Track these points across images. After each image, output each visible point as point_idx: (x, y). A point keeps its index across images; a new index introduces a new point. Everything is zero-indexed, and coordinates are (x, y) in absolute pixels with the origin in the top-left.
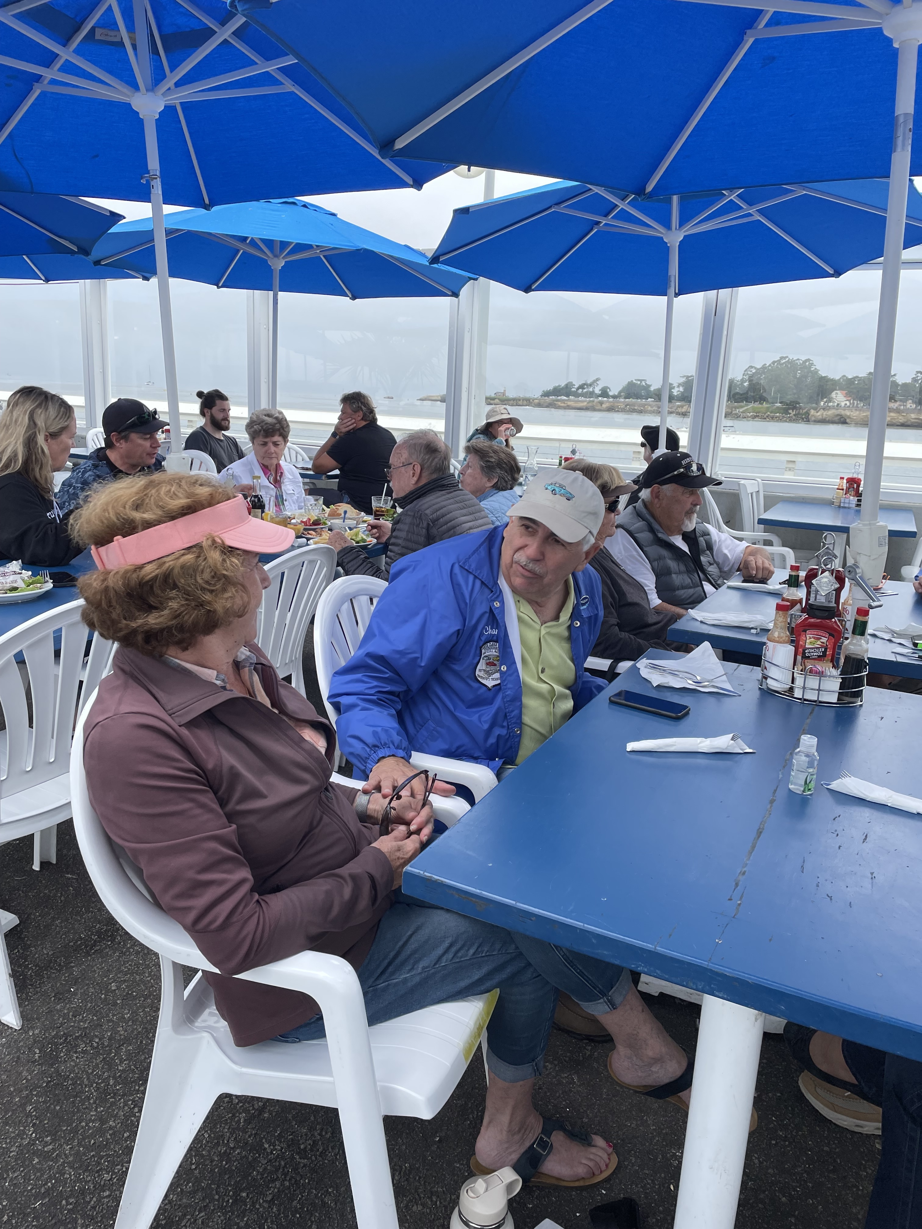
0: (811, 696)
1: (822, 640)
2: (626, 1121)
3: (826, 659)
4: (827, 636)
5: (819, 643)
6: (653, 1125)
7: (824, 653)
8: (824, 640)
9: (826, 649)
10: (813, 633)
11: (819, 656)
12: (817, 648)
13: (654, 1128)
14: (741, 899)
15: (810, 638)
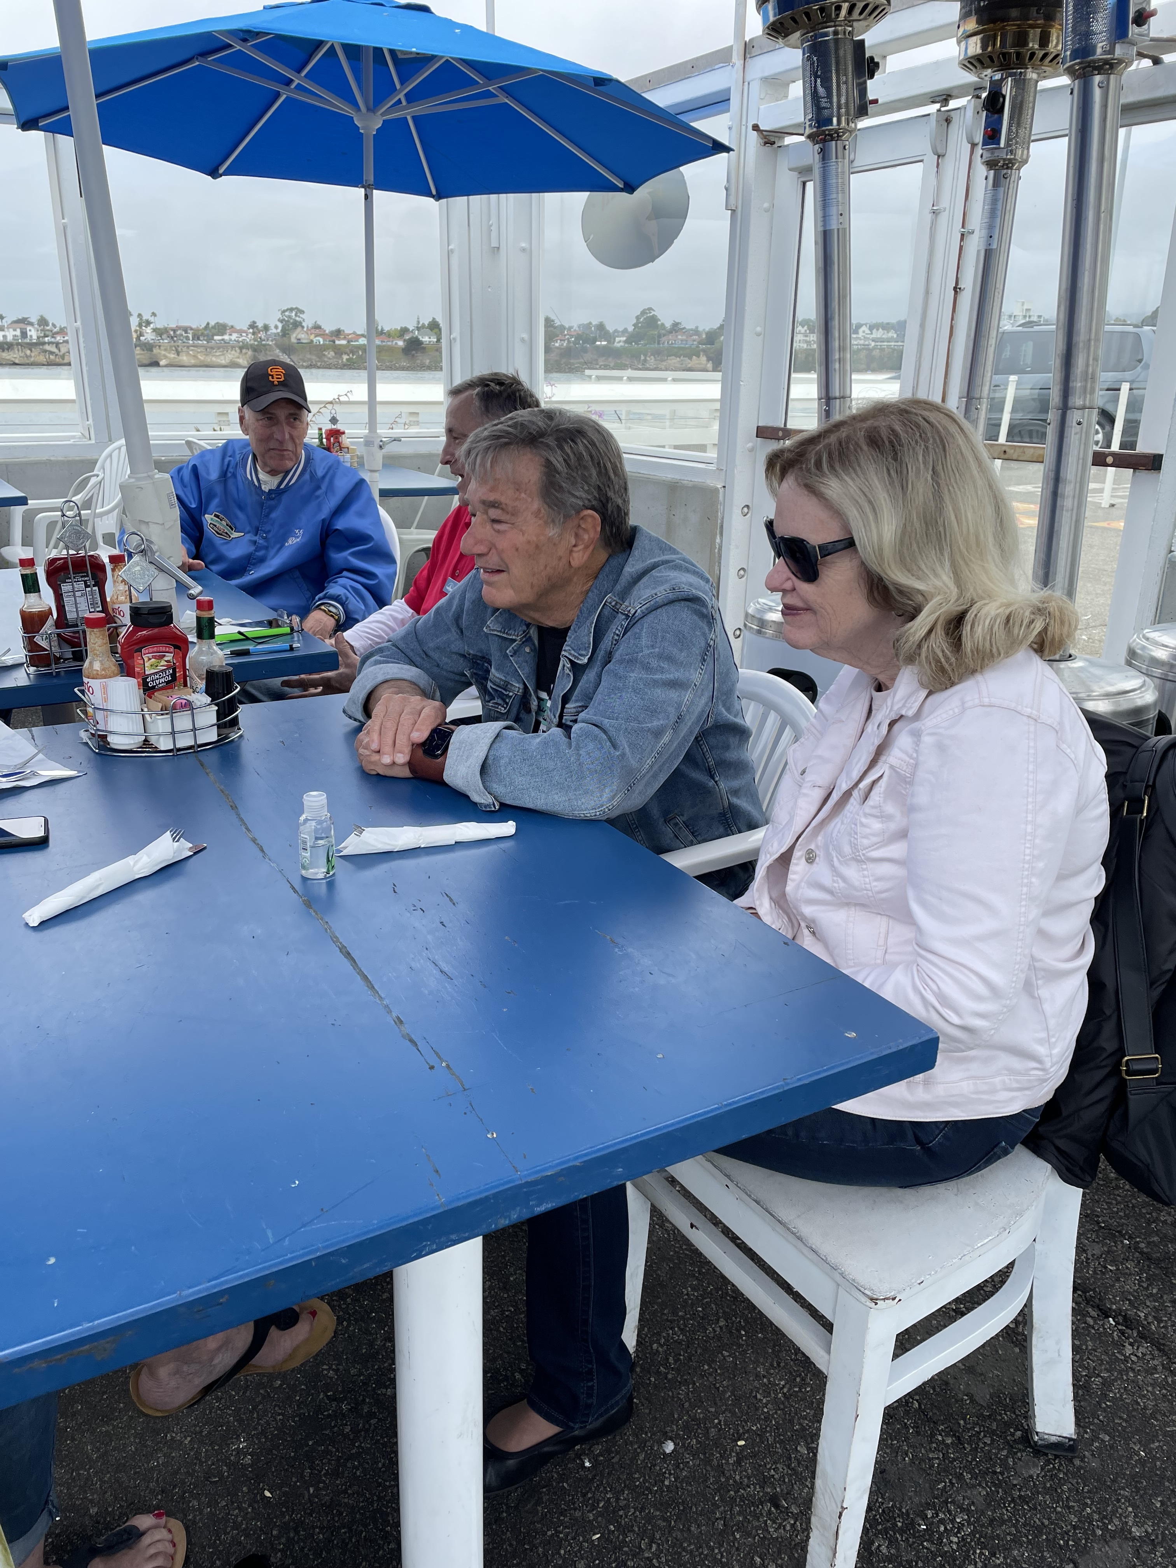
0: (185, 741)
1: (166, 658)
2: (148, 1463)
3: (177, 683)
4: (172, 650)
5: (163, 663)
6: (186, 1438)
7: (173, 675)
8: (169, 657)
9: (174, 670)
10: (151, 650)
11: (168, 682)
12: (162, 671)
13: (189, 1439)
14: (442, 1060)
15: (150, 659)
